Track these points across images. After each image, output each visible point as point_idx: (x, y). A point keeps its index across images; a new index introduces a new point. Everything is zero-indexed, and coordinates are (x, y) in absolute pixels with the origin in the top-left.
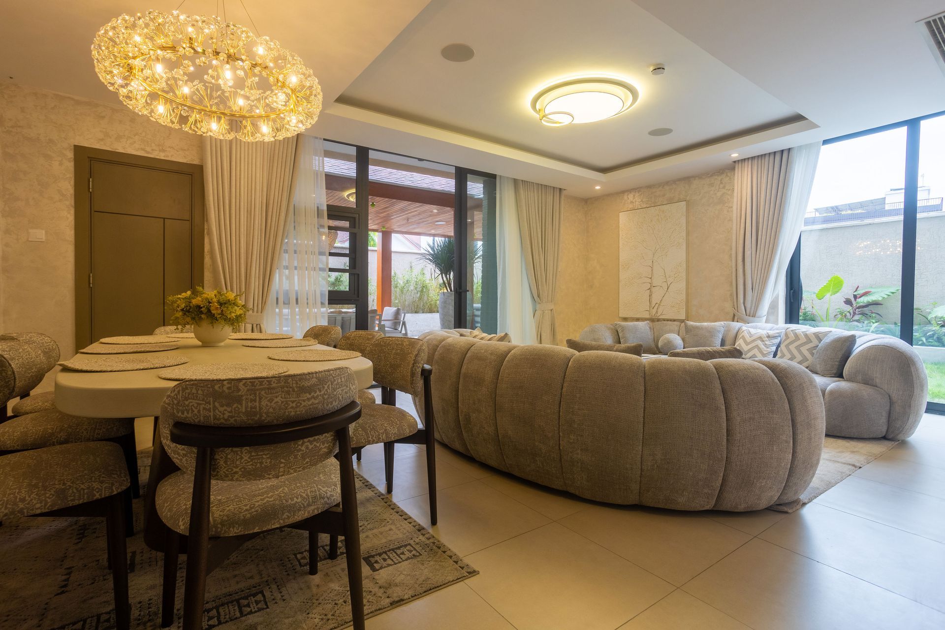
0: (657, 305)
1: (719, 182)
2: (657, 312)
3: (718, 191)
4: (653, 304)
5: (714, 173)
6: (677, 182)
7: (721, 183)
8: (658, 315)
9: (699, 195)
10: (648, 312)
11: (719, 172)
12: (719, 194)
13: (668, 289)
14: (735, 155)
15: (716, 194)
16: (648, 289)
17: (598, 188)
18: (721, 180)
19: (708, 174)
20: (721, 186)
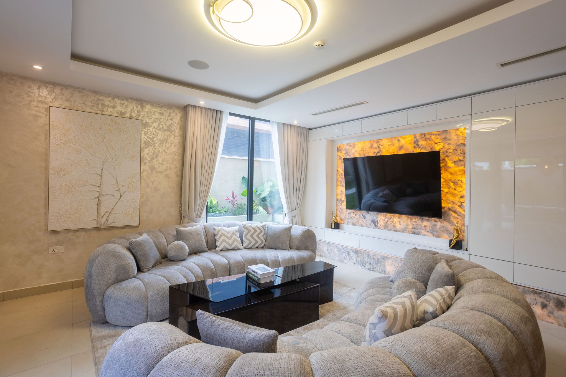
0: (107, 214)
1: (168, 114)
2: (107, 221)
3: (167, 121)
4: (103, 212)
5: (165, 106)
6: (130, 100)
7: (170, 115)
8: (108, 223)
9: (151, 118)
10: (95, 222)
11: (168, 106)
12: (168, 123)
13: (120, 198)
14: (202, 103)
15: (165, 122)
16: (96, 198)
17: (38, 67)
18: (170, 113)
19: (160, 104)
20: (170, 118)
